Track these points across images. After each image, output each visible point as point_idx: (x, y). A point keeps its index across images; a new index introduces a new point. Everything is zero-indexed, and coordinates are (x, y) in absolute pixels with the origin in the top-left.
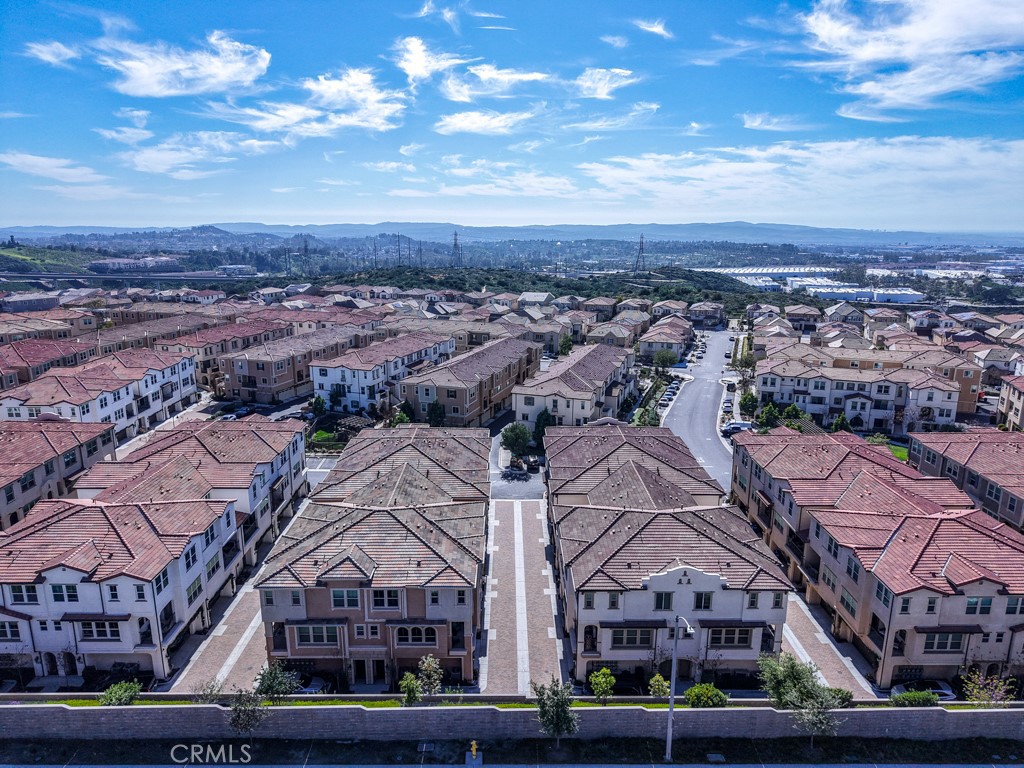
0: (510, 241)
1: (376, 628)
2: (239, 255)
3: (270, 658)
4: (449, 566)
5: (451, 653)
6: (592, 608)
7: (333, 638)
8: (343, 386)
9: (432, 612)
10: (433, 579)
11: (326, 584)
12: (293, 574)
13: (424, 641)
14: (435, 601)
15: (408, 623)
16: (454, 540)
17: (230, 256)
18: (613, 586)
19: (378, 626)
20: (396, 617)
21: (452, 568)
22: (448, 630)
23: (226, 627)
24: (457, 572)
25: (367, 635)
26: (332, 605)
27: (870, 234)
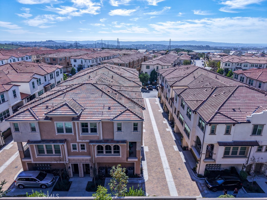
0: (132, 45)
1: (84, 145)
2: (58, 47)
3: (23, 163)
4: (128, 109)
5: (129, 160)
6: (215, 134)
7: (58, 151)
8: (82, 65)
9: (117, 136)
10: (118, 116)
11: (51, 119)
12: (31, 113)
13: (113, 153)
14: (119, 129)
15: (103, 142)
16: (129, 99)
17: (56, 47)
18: (229, 121)
19: (85, 144)
20: (96, 139)
21: (129, 110)
22: (127, 146)
23: (12, 145)
24: (133, 113)
25: (79, 150)
26: (56, 132)
27: (228, 44)
